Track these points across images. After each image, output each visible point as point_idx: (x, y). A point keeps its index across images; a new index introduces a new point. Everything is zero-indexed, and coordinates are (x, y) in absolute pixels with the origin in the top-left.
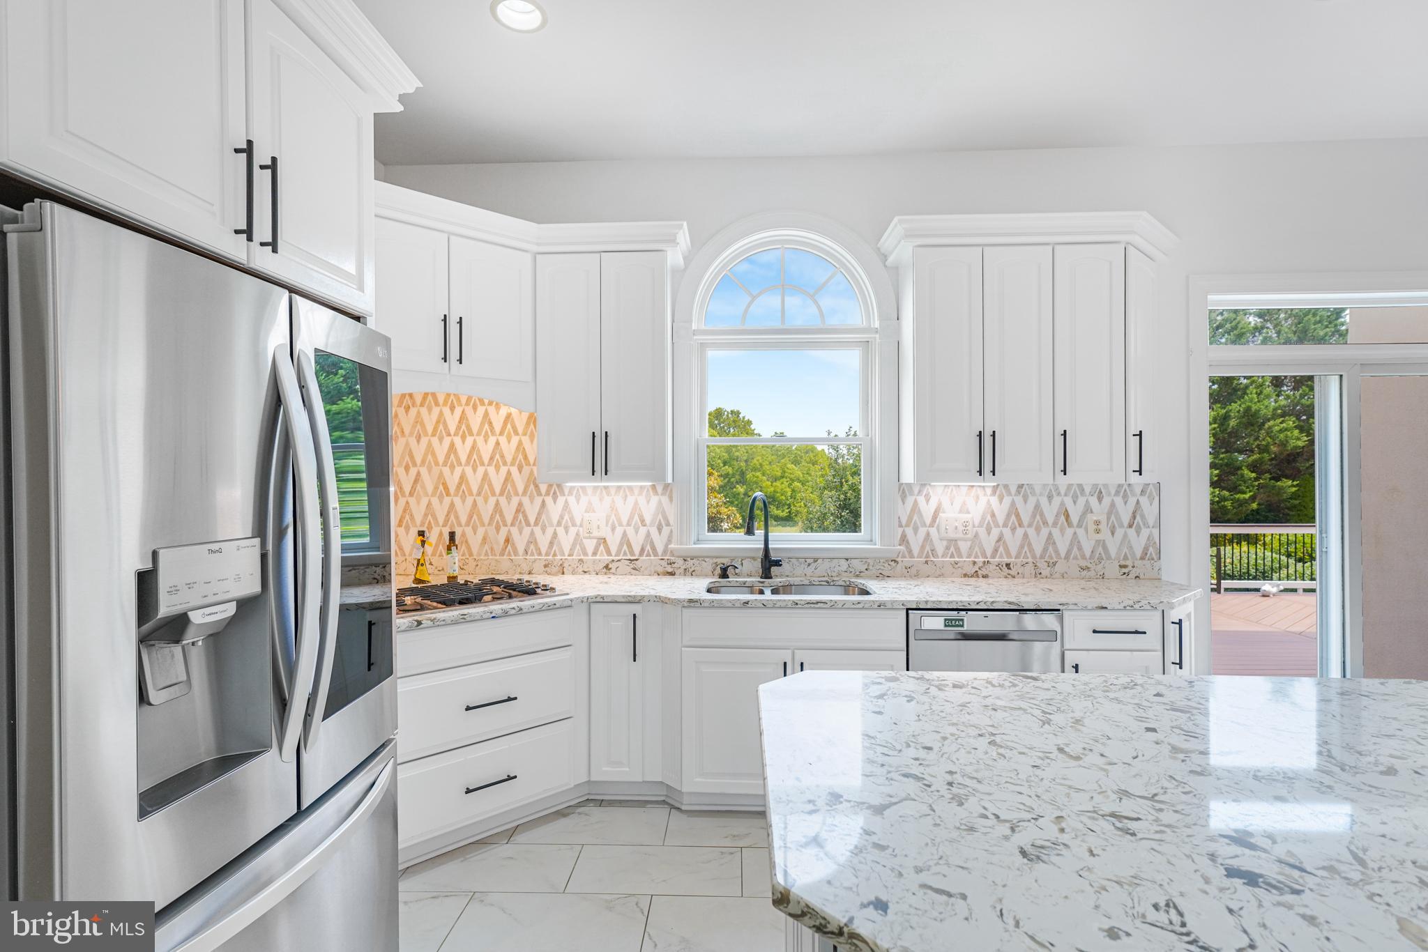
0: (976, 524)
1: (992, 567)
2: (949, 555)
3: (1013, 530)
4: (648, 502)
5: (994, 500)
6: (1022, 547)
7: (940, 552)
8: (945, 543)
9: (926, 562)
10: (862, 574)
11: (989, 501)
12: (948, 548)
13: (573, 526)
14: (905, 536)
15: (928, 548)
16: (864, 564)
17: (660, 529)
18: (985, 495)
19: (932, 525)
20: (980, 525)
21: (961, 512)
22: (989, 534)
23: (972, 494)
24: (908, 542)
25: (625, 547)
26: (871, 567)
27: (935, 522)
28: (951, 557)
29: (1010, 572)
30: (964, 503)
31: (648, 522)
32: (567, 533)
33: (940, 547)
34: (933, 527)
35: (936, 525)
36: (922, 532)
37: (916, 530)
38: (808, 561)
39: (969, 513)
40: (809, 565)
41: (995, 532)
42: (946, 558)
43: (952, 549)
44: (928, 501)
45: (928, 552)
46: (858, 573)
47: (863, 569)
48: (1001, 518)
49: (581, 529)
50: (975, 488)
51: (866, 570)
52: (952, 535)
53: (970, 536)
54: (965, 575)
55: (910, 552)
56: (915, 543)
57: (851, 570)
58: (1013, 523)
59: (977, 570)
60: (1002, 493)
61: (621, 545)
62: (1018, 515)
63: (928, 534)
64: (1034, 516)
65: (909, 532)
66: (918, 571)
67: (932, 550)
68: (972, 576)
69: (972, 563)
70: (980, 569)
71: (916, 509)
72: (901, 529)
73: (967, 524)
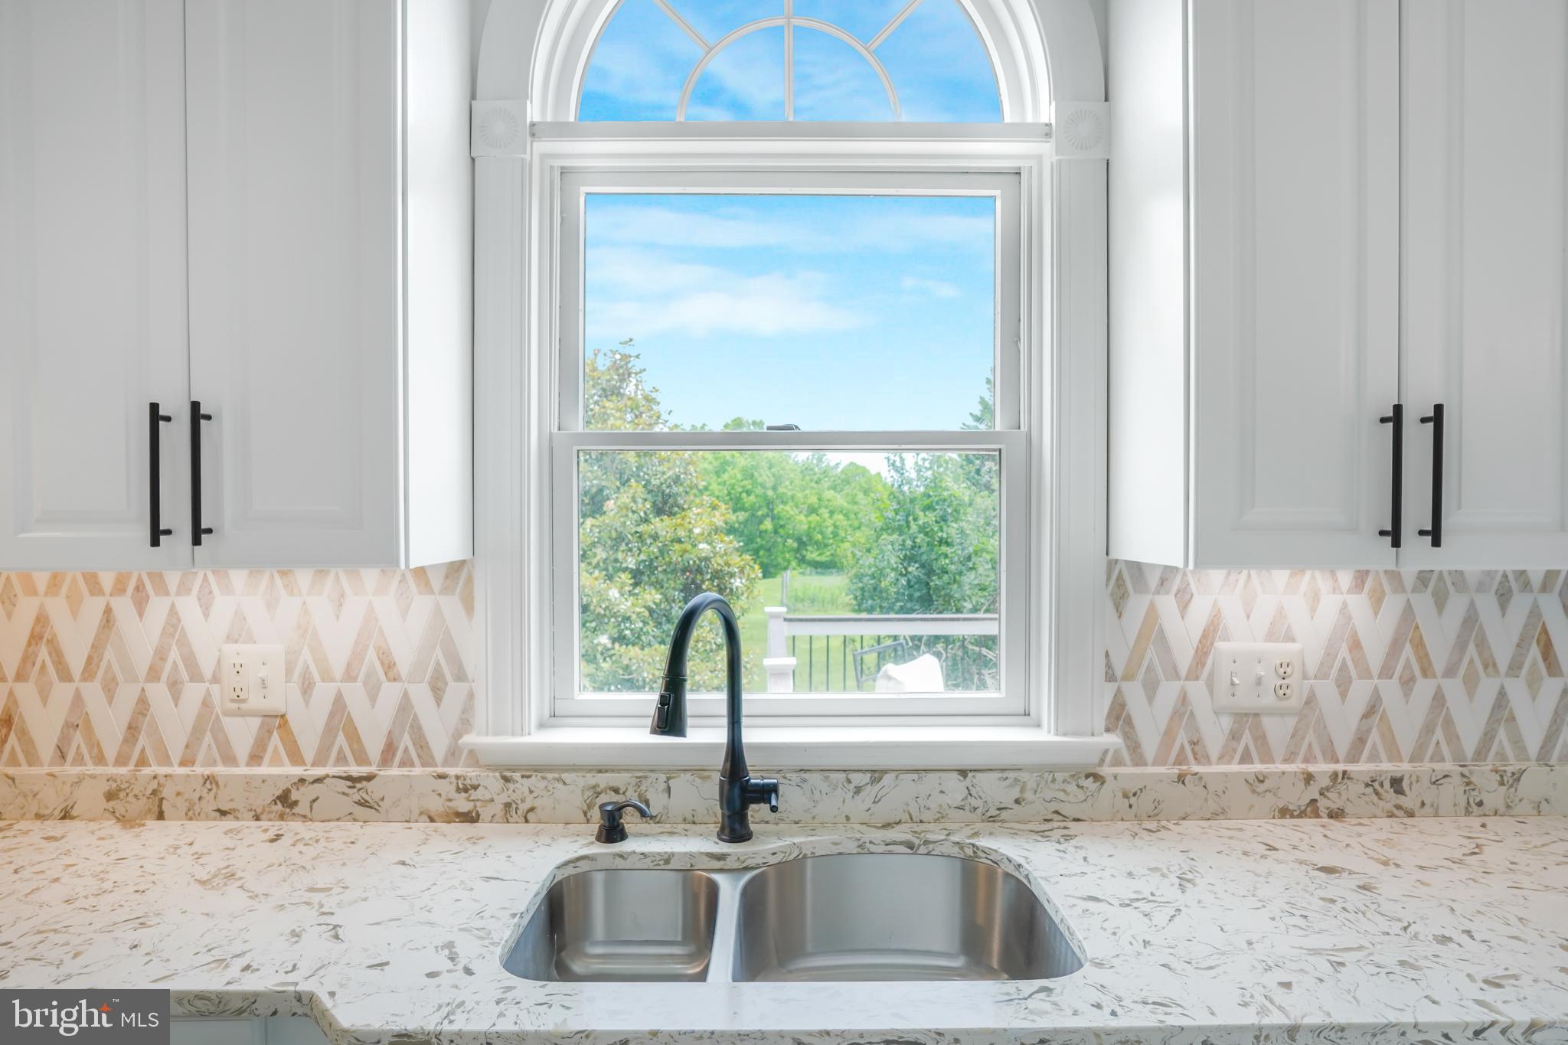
0: (1312, 670)
1: (1356, 788)
2: (1238, 756)
3: (1408, 683)
4: (404, 613)
5: (1358, 605)
6: (1428, 729)
7: (1215, 748)
8: (1227, 722)
9: (1181, 779)
10: (1004, 814)
11: (1345, 606)
12: (1234, 736)
13: (192, 680)
14: (1123, 706)
15: (1182, 737)
16: (1011, 786)
17: (437, 691)
18: (1335, 590)
19: (1193, 675)
20: (1321, 674)
21: (1271, 637)
22: (1343, 694)
23: (1301, 588)
24: (1129, 722)
25: (341, 740)
26: (1029, 795)
27: (1203, 665)
28: (1242, 761)
29: (1402, 800)
30: (1280, 613)
31: (404, 667)
32: (176, 698)
33: (1214, 732)
34: (1197, 678)
35: (1204, 674)
36: (1168, 693)
37: (1151, 687)
38: (858, 779)
39: (1293, 640)
40: (858, 790)
41: (1360, 692)
42: (1229, 762)
43: (1247, 738)
44: (1183, 606)
45: (1182, 748)
46: (993, 812)
47: (1009, 801)
48: (1375, 654)
49: (215, 689)
51: (1017, 801)
52: (1246, 701)
53: (1295, 702)
54: (1284, 812)
55: (1135, 748)
56: (1150, 722)
57: (974, 802)
58: (1407, 666)
59: (1317, 796)
60: (1381, 585)
61: (330, 731)
62: (1419, 645)
63: (1184, 699)
64: (1461, 646)
65: (1134, 694)
66: (1157, 803)
67: (1193, 743)
68: (1302, 815)
69: (1302, 777)
70: (1322, 794)
71: (1152, 631)
72: (1113, 686)
73: (1289, 670)
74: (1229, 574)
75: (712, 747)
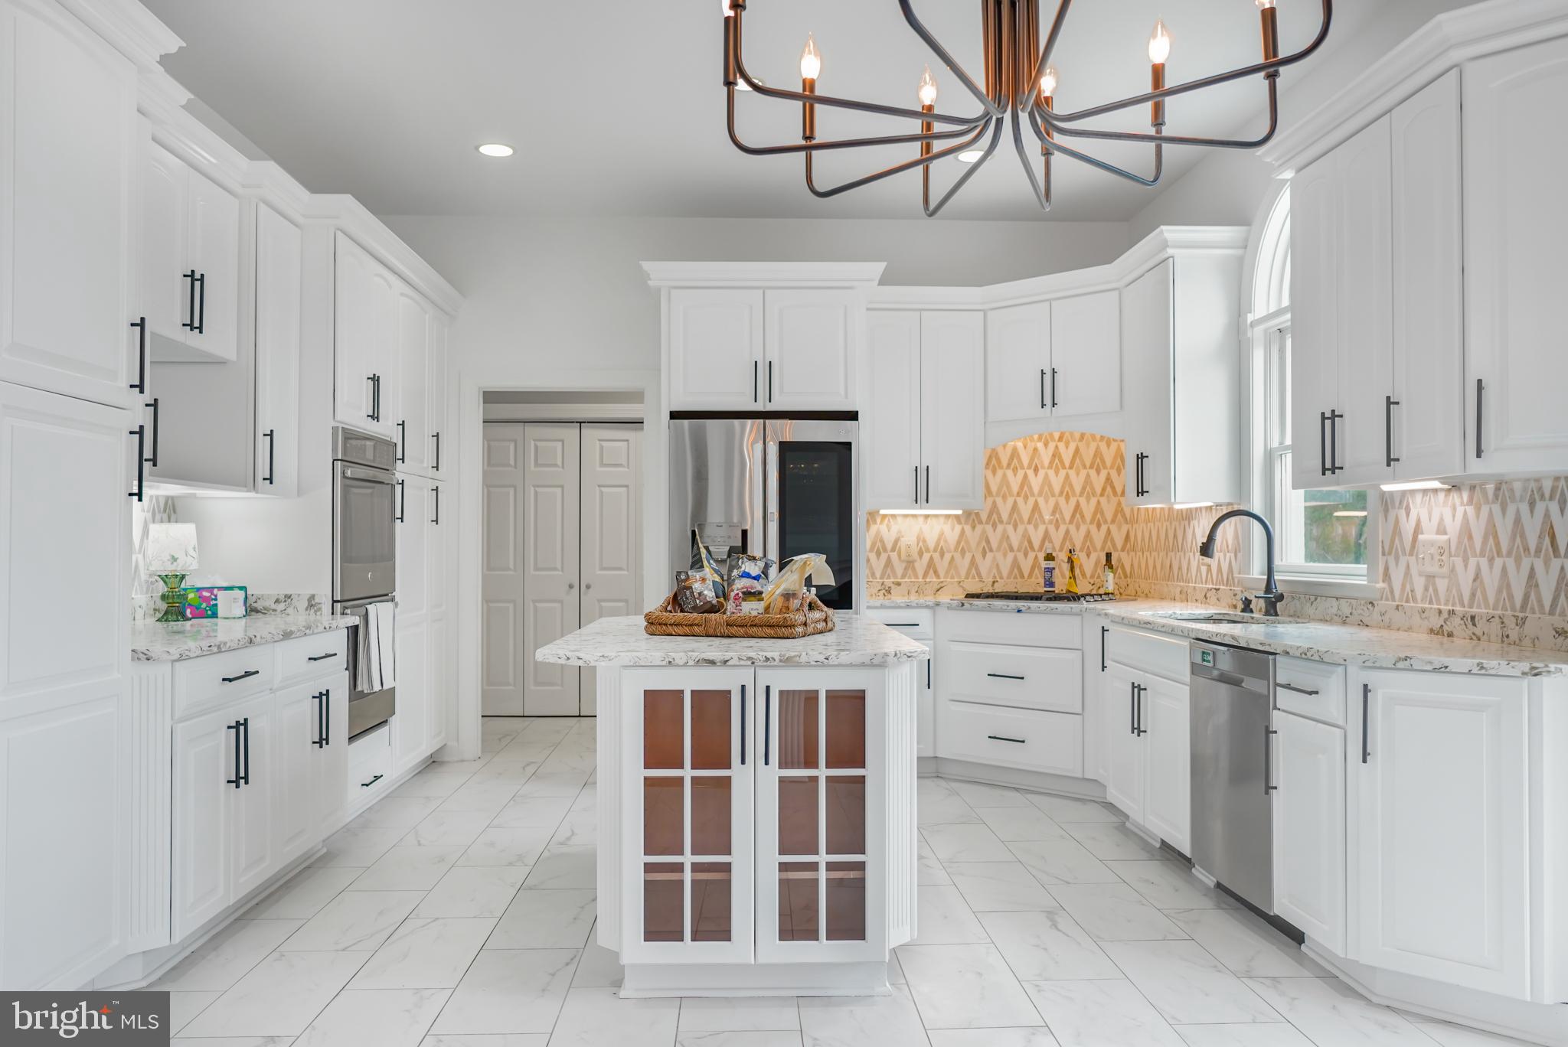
0: (1453, 552)
1: (1457, 621)
2: (1427, 600)
3: (1491, 560)
5: (1470, 510)
6: (1501, 590)
7: (1419, 598)
8: (1423, 581)
10: (1348, 619)
11: (1465, 513)
12: (1426, 589)
14: (1388, 569)
15: (1408, 588)
16: (1349, 606)
17: (1236, 556)
18: (1462, 504)
19: (1411, 554)
20: (1456, 555)
21: (1438, 532)
22: (1467, 566)
23: (1450, 503)
24: (1390, 578)
26: (1354, 611)
27: (1415, 548)
28: (1428, 603)
29: (1475, 630)
30: (1442, 520)
33: (1419, 587)
35: (1415, 554)
36: (1403, 562)
37: (1397, 559)
39: (1445, 533)
40: (1311, 604)
41: (1472, 565)
42: (1424, 603)
43: (1431, 590)
44: (1408, 514)
45: (1408, 593)
46: (1344, 619)
47: (1348, 614)
48: (1478, 542)
49: (1199, 555)
50: (1451, 493)
51: (1351, 614)
52: (1428, 569)
53: (1446, 570)
54: (1432, 631)
55: (1392, 592)
56: (1397, 580)
57: (1340, 613)
58: (1490, 549)
59: (1443, 624)
60: (1479, 499)
62: (1495, 537)
63: (1408, 567)
64: (1512, 537)
65: (1391, 562)
66: (1390, 620)
67: (1412, 591)
68: (1438, 633)
69: (1437, 611)
70: (1445, 622)
71: (1397, 531)
72: (1385, 558)
73: (1442, 551)
74: (1423, 496)
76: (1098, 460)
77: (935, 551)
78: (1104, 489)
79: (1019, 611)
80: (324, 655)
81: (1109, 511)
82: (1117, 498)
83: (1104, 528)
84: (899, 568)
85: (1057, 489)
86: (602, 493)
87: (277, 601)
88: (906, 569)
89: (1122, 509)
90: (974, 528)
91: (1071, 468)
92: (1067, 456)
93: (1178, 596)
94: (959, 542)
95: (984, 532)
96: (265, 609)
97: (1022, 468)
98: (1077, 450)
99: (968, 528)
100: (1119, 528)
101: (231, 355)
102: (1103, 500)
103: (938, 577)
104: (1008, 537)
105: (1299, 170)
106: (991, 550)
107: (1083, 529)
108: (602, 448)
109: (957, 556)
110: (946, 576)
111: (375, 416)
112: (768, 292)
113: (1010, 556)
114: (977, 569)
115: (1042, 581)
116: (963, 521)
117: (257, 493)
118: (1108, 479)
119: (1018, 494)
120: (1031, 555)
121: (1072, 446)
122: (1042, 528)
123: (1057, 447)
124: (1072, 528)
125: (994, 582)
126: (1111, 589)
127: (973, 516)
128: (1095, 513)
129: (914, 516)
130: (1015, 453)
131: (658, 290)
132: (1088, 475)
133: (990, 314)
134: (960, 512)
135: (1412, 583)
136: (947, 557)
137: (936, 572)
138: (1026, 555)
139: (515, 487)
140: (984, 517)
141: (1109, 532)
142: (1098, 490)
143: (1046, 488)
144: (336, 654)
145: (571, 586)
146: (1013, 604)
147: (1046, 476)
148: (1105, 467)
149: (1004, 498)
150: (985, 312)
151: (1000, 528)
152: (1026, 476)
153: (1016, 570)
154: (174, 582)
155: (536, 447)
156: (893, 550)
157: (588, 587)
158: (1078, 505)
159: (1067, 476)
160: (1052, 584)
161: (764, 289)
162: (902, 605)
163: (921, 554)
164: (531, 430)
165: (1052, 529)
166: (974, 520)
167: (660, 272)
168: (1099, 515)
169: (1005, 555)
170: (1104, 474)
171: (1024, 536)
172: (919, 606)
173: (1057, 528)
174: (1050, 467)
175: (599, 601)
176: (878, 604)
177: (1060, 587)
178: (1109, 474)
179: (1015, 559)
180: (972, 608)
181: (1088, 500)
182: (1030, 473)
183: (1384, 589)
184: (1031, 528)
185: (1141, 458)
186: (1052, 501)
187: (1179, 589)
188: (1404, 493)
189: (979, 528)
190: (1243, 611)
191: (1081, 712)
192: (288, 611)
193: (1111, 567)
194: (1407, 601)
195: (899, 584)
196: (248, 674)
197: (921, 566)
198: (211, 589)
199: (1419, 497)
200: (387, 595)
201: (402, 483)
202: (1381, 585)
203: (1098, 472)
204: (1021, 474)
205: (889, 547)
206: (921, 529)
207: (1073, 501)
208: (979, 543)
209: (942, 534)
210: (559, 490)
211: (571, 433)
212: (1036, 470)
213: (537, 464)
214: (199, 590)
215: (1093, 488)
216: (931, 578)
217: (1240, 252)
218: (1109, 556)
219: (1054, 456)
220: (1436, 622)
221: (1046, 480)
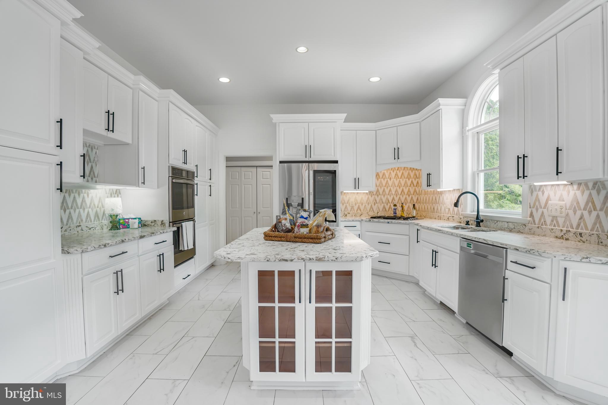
0: (568, 208)
1: (571, 234)
2: (553, 225)
3: (589, 212)
5: (579, 193)
6: (595, 223)
7: (548, 224)
8: (551, 218)
9: (538, 227)
10: (513, 230)
11: (575, 193)
12: (552, 221)
14: (532, 213)
15: (542, 220)
16: (513, 225)
17: (460, 206)
18: (573, 190)
19: (544, 208)
20: (570, 209)
21: (560, 200)
22: (575, 214)
23: (566, 189)
24: (533, 216)
26: (516, 227)
27: (546, 206)
28: (554, 226)
29: (581, 238)
30: (562, 195)
32: (443, 206)
33: (548, 220)
34: (545, 208)
35: (547, 208)
36: (540, 211)
37: (537, 210)
39: (564, 201)
40: (495, 223)
41: (578, 213)
42: (551, 226)
43: (555, 222)
44: (543, 194)
45: (542, 222)
46: (511, 229)
47: (513, 228)
48: (582, 205)
50: (567, 186)
51: (514, 228)
52: (554, 214)
53: (564, 215)
54: (557, 237)
55: (534, 221)
56: (537, 217)
57: (509, 227)
58: (590, 208)
59: (563, 235)
60: (584, 188)
62: (593, 203)
63: (543, 213)
64: (603, 204)
65: (534, 210)
66: (534, 232)
67: (544, 222)
68: (560, 238)
69: (560, 230)
71: (537, 199)
72: (531, 209)
73: (562, 208)
74: (551, 187)
75: (475, 215)
76: (409, 176)
77: (360, 203)
78: (411, 185)
79: (388, 223)
80: (162, 241)
81: (412, 191)
82: (414, 187)
83: (411, 196)
84: (349, 208)
85: (397, 185)
86: (263, 186)
87: (152, 222)
88: (351, 209)
89: (416, 191)
90: (372, 196)
91: (401, 178)
92: (400, 174)
93: (437, 218)
94: (367, 201)
95: (375, 198)
96: (148, 225)
97: (386, 178)
98: (403, 173)
99: (370, 196)
100: (415, 196)
101: (130, 142)
102: (410, 188)
103: (361, 211)
104: (382, 199)
105: (501, 70)
106: (377, 203)
107: (404, 197)
108: (263, 174)
109: (367, 205)
110: (363, 211)
111: (185, 163)
112: (310, 124)
113: (383, 205)
114: (373, 209)
115: (393, 213)
116: (368, 194)
117: (139, 187)
118: (412, 182)
119: (385, 186)
120: (389, 205)
121: (401, 172)
122: (392, 196)
123: (397, 172)
124: (401, 196)
125: (378, 213)
126: (415, 215)
127: (371, 193)
128: (408, 192)
129: (354, 193)
130: (384, 174)
131: (276, 123)
132: (406, 181)
133: (377, 131)
134: (368, 192)
135: (544, 218)
136: (364, 205)
137: (360, 210)
138: (387, 204)
139: (239, 185)
140: (375, 193)
141: (412, 197)
142: (409, 185)
143: (393, 184)
144: (166, 241)
145: (254, 213)
146: (387, 221)
147: (393, 181)
148: (411, 178)
149: (381, 187)
150: (376, 131)
151: (379, 196)
152: (387, 181)
153: (384, 209)
154: (114, 217)
155: (244, 174)
156: (347, 203)
157: (259, 213)
158: (403, 189)
159: (400, 181)
160: (396, 214)
161: (309, 122)
162: (351, 220)
163: (356, 204)
164: (243, 169)
165: (395, 196)
166: (372, 194)
167: (276, 118)
168: (409, 192)
169: (381, 205)
170: (411, 180)
171: (387, 199)
172: (356, 221)
173: (397, 196)
174: (395, 178)
175: (262, 217)
176: (344, 220)
177: (399, 214)
178: (412, 180)
179: (384, 206)
180: (373, 222)
181: (406, 188)
182: (389, 180)
183: (530, 220)
184: (389, 196)
185: (429, 175)
186: (395, 188)
187: (437, 216)
188: (541, 186)
189: (373, 196)
190: (466, 224)
191: (408, 255)
192: (155, 225)
193: (415, 209)
194: (542, 225)
195: (349, 213)
196: (123, 253)
197: (356, 208)
198: (128, 219)
199: (549, 188)
200: (193, 218)
201: (197, 184)
202: (529, 219)
203: (409, 179)
204: (386, 180)
205: (346, 202)
206: (356, 197)
207: (401, 188)
208: (373, 201)
209: (362, 198)
210: (251, 186)
211: (254, 169)
212: (390, 179)
213: (244, 179)
214: (124, 219)
215: (407, 184)
216: (359, 211)
217: (463, 107)
218: (414, 205)
219: (396, 175)
220: (560, 234)
221: (393, 182)
